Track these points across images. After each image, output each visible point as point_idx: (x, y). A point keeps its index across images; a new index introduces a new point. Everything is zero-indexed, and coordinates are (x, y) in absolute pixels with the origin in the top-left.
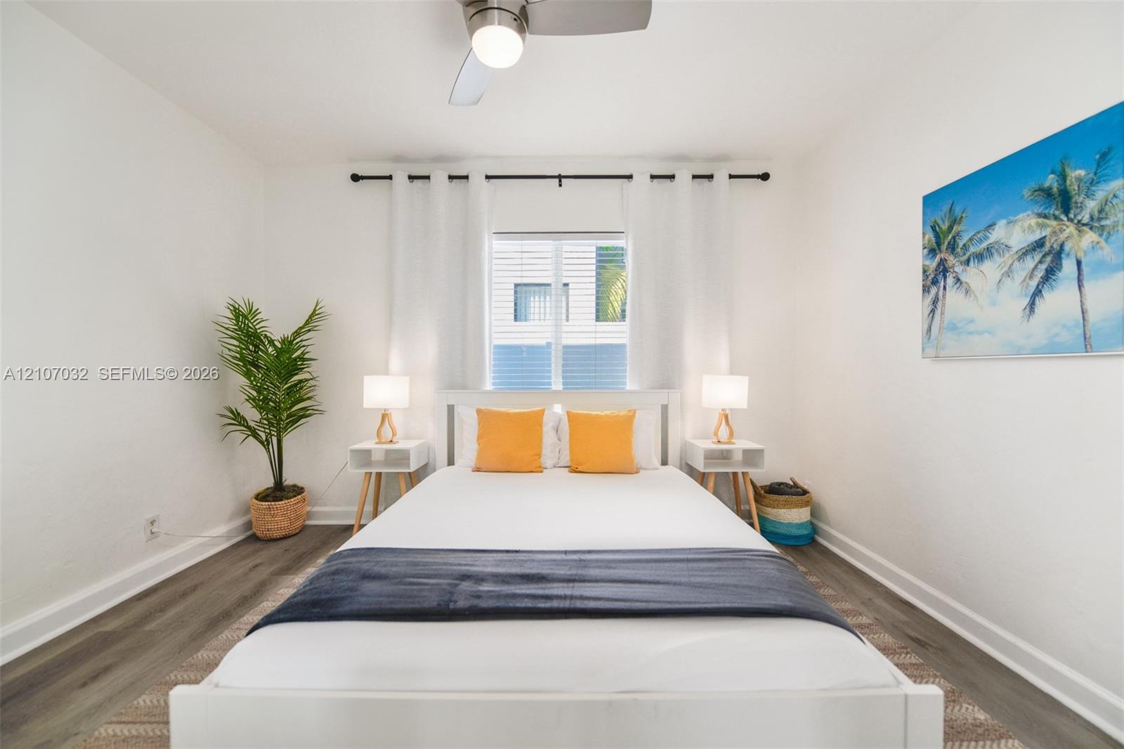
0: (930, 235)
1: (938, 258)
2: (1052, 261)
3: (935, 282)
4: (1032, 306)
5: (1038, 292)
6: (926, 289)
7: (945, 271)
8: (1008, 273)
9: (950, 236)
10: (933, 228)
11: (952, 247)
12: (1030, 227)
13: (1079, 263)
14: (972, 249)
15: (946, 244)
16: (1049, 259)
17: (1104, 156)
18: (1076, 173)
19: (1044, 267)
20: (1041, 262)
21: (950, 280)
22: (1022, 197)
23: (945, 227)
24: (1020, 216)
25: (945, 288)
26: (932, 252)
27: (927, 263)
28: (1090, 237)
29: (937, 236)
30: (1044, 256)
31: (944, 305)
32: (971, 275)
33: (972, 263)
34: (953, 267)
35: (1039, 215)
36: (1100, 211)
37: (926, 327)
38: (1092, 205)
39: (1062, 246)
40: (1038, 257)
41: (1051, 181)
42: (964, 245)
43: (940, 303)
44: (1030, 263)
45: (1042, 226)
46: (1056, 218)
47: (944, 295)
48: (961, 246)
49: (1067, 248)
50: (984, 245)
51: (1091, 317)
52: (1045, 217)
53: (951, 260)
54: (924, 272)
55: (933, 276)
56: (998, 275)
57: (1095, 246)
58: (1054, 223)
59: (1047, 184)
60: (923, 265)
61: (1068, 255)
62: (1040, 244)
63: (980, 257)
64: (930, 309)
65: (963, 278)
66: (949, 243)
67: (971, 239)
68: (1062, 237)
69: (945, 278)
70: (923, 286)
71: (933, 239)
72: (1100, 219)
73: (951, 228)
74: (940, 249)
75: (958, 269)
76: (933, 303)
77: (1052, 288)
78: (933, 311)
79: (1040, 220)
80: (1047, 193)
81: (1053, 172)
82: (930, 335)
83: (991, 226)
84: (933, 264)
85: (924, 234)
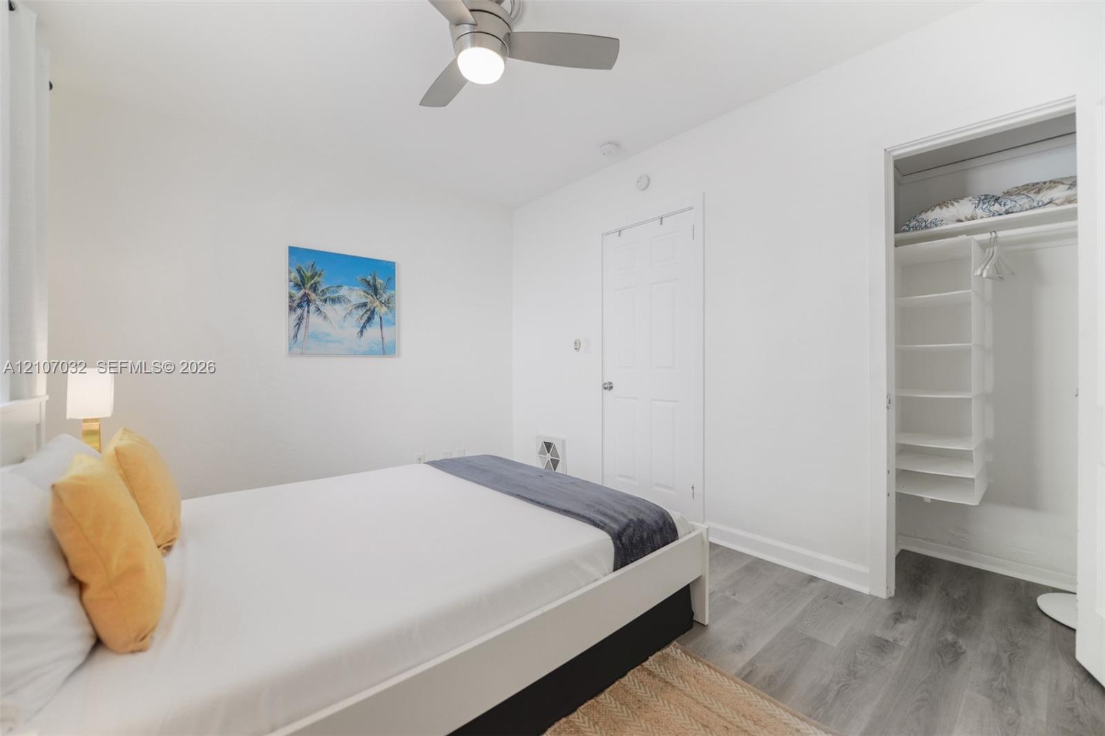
0: (295, 274)
1: (302, 292)
2: (370, 314)
3: (300, 306)
4: (362, 332)
5: (364, 327)
6: (292, 309)
7: (309, 302)
8: (350, 313)
9: (312, 282)
10: (299, 271)
11: (314, 288)
12: (360, 294)
13: (381, 318)
14: (328, 295)
15: (309, 285)
16: (369, 313)
17: (389, 279)
18: (379, 281)
19: (366, 316)
20: (365, 313)
21: (312, 308)
22: (357, 279)
23: (309, 274)
24: (355, 288)
25: (308, 312)
26: (298, 286)
27: (294, 292)
28: (384, 309)
29: (302, 277)
30: (367, 311)
31: (307, 322)
32: (327, 308)
33: (328, 302)
34: (315, 300)
35: (365, 292)
36: (388, 300)
37: (293, 334)
38: (385, 297)
39: (374, 309)
40: (364, 311)
41: (369, 278)
42: (323, 290)
43: (304, 321)
44: (361, 312)
45: (367, 297)
46: (372, 296)
47: (308, 316)
48: (320, 290)
49: (377, 309)
50: (336, 295)
51: (385, 341)
52: (367, 293)
53: (313, 296)
54: (291, 297)
55: (298, 301)
56: (344, 314)
57: (386, 313)
58: (371, 298)
59: (368, 279)
60: (290, 293)
61: (377, 313)
62: (365, 305)
63: (333, 301)
64: (295, 323)
65: (321, 309)
66: (311, 286)
67: (327, 289)
68: (375, 305)
69: (309, 305)
70: (290, 306)
71: (299, 278)
72: (388, 303)
73: (312, 277)
74: (304, 287)
75: (319, 303)
76: (299, 319)
77: (370, 326)
78: (299, 324)
79: (365, 294)
80: (368, 283)
81: (370, 275)
82: (296, 340)
83: (340, 286)
84: (298, 294)
85: (290, 272)
